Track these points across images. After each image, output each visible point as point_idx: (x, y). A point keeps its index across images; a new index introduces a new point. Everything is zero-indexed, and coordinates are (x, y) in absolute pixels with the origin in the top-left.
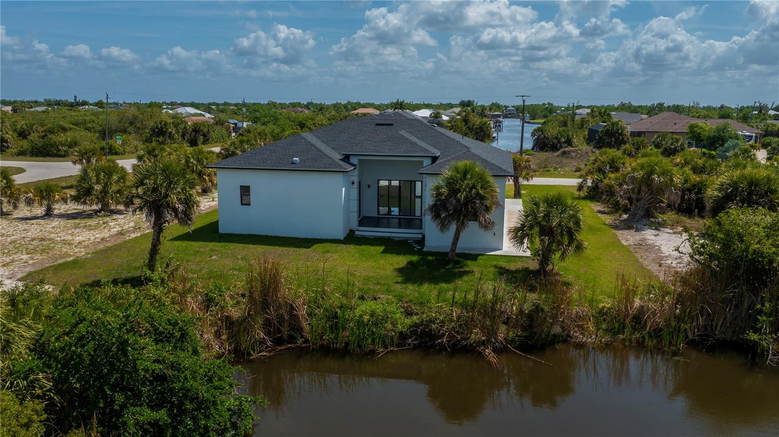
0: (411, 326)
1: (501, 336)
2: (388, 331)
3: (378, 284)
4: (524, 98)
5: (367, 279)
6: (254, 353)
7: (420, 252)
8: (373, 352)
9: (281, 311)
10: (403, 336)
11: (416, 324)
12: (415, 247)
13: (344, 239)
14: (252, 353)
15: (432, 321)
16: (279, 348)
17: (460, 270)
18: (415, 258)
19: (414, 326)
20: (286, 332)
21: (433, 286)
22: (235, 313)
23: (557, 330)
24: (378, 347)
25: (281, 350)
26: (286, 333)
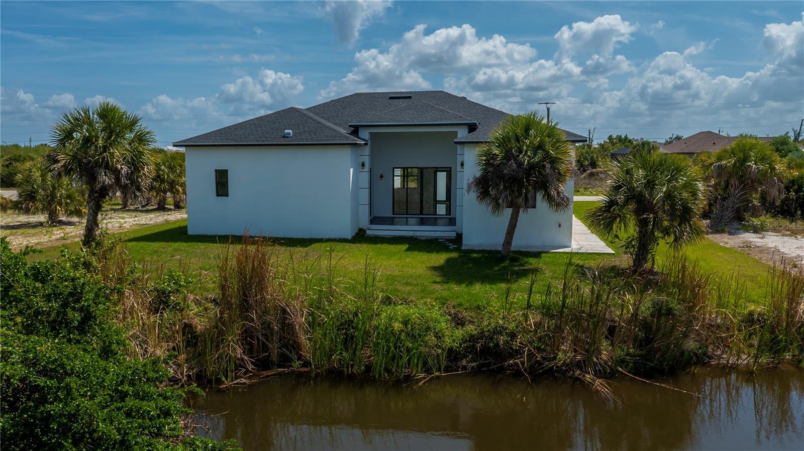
0: (464, 341)
1: (605, 355)
2: (430, 347)
3: (407, 284)
4: (549, 105)
5: (391, 279)
6: (227, 378)
7: (458, 250)
8: (408, 378)
9: (268, 318)
10: (453, 355)
11: (472, 336)
12: (449, 246)
13: (352, 238)
14: (224, 379)
15: (499, 331)
16: (265, 373)
17: (522, 268)
18: (454, 255)
19: (470, 341)
20: (275, 348)
21: (488, 286)
22: (200, 324)
23: (691, 344)
24: (417, 372)
25: (268, 376)
26: (276, 351)
